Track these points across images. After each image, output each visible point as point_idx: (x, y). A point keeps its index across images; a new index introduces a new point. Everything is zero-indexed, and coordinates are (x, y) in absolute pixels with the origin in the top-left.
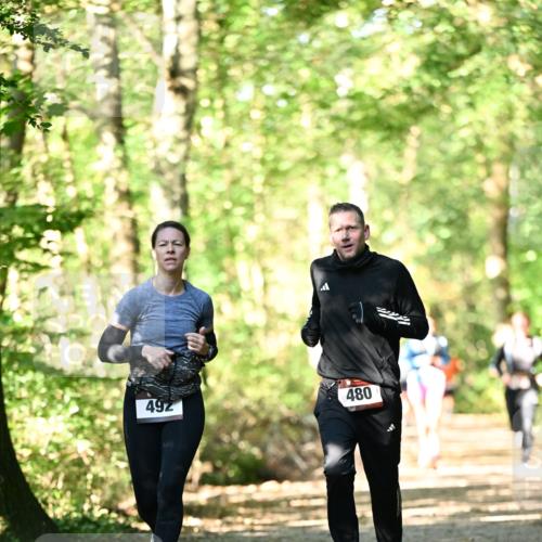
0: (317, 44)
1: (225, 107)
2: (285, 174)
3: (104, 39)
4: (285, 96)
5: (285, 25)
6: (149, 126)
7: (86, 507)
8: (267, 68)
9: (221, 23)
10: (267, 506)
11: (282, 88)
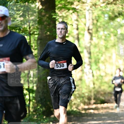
0: (114, 25)
1: (98, 36)
2: (109, 48)
3: (76, 24)
4: (109, 34)
5: (109, 21)
6: (84, 40)
7: (72, 108)
8: (105, 29)
9: (97, 21)
10: (105, 108)
11: (108, 32)
